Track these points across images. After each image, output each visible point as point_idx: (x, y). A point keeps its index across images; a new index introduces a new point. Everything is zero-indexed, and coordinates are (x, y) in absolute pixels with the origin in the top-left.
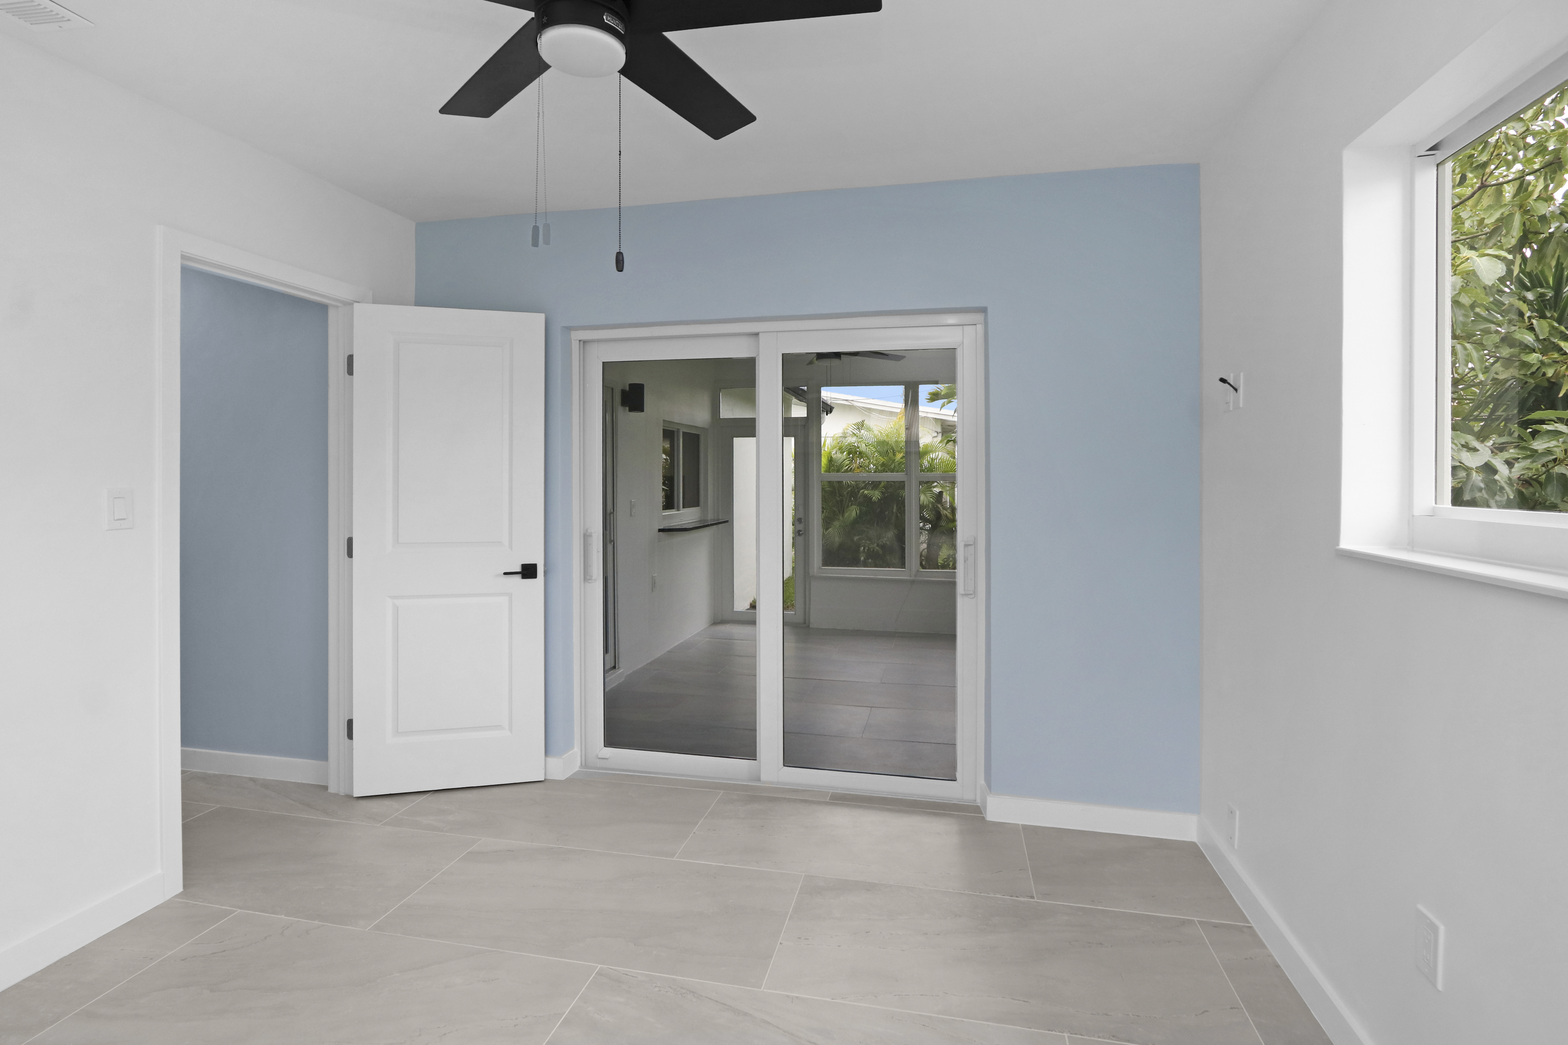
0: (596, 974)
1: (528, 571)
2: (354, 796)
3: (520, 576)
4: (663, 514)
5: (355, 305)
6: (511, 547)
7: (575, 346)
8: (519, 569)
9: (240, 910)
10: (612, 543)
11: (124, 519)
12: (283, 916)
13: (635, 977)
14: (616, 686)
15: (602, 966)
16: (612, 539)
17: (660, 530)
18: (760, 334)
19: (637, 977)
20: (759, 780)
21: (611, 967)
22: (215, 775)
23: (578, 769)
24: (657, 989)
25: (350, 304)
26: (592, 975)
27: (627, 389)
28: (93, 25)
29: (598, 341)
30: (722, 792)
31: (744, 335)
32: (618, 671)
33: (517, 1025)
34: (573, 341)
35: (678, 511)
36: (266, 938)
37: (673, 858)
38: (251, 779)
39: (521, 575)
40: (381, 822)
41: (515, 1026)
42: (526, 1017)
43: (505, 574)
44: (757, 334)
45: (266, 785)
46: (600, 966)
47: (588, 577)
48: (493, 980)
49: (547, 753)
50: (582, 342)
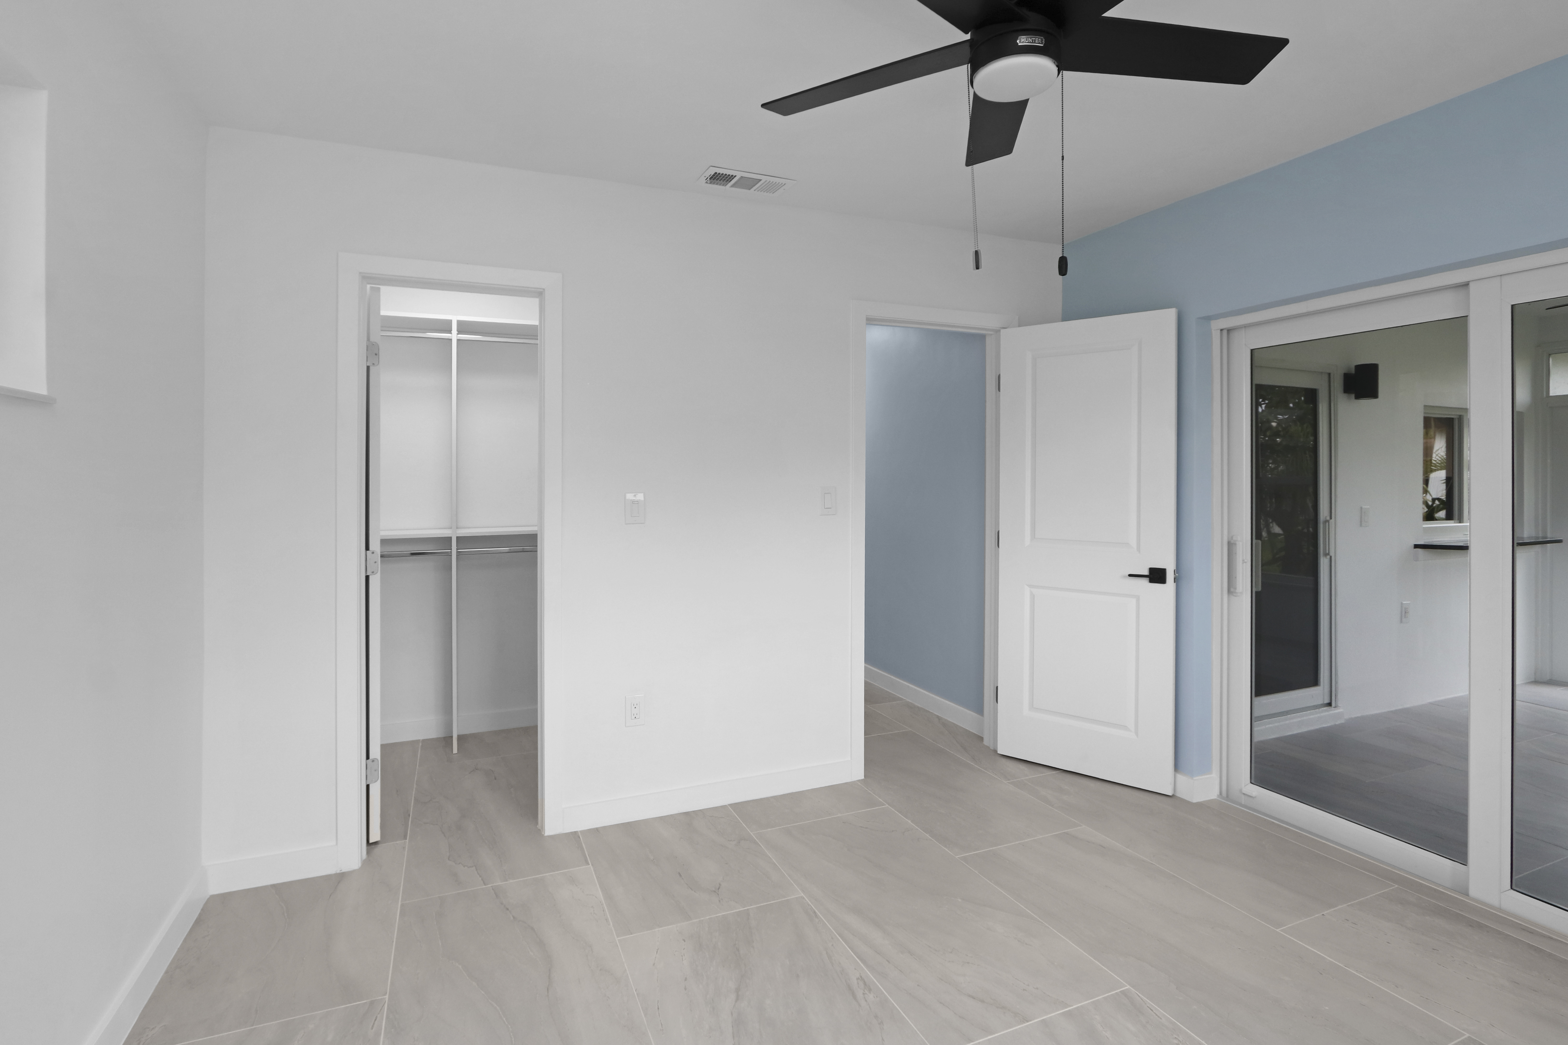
0: (1120, 991)
1: (1157, 576)
2: (998, 752)
3: (1147, 580)
4: (1424, 526)
5: (1002, 331)
6: (1139, 549)
7: (1216, 336)
8: (1146, 573)
9: (887, 805)
10: (1328, 557)
11: (831, 508)
12: (910, 821)
13: (1158, 1017)
14: (1326, 727)
15: (1131, 988)
16: (1327, 552)
17: (1416, 546)
18: (1471, 284)
19: (1161, 1019)
20: (1467, 895)
21: (1139, 994)
22: (918, 707)
23: (1216, 798)
24: (1176, 1041)
25: (997, 331)
26: (1115, 990)
27: (1353, 371)
28: (795, 182)
29: (1246, 326)
30: (1397, 886)
31: (1446, 289)
32: (1332, 710)
33: (1026, 990)
34: (1213, 331)
35: (1460, 522)
36: (893, 831)
37: (1277, 929)
38: (938, 717)
39: (1148, 578)
40: (1009, 780)
41: (1024, 990)
42: (1037, 988)
43: (1130, 575)
44: (1466, 285)
45: (945, 724)
46: (1128, 987)
47: (1232, 590)
48: (1026, 944)
49: (1177, 767)
50: (1225, 332)
